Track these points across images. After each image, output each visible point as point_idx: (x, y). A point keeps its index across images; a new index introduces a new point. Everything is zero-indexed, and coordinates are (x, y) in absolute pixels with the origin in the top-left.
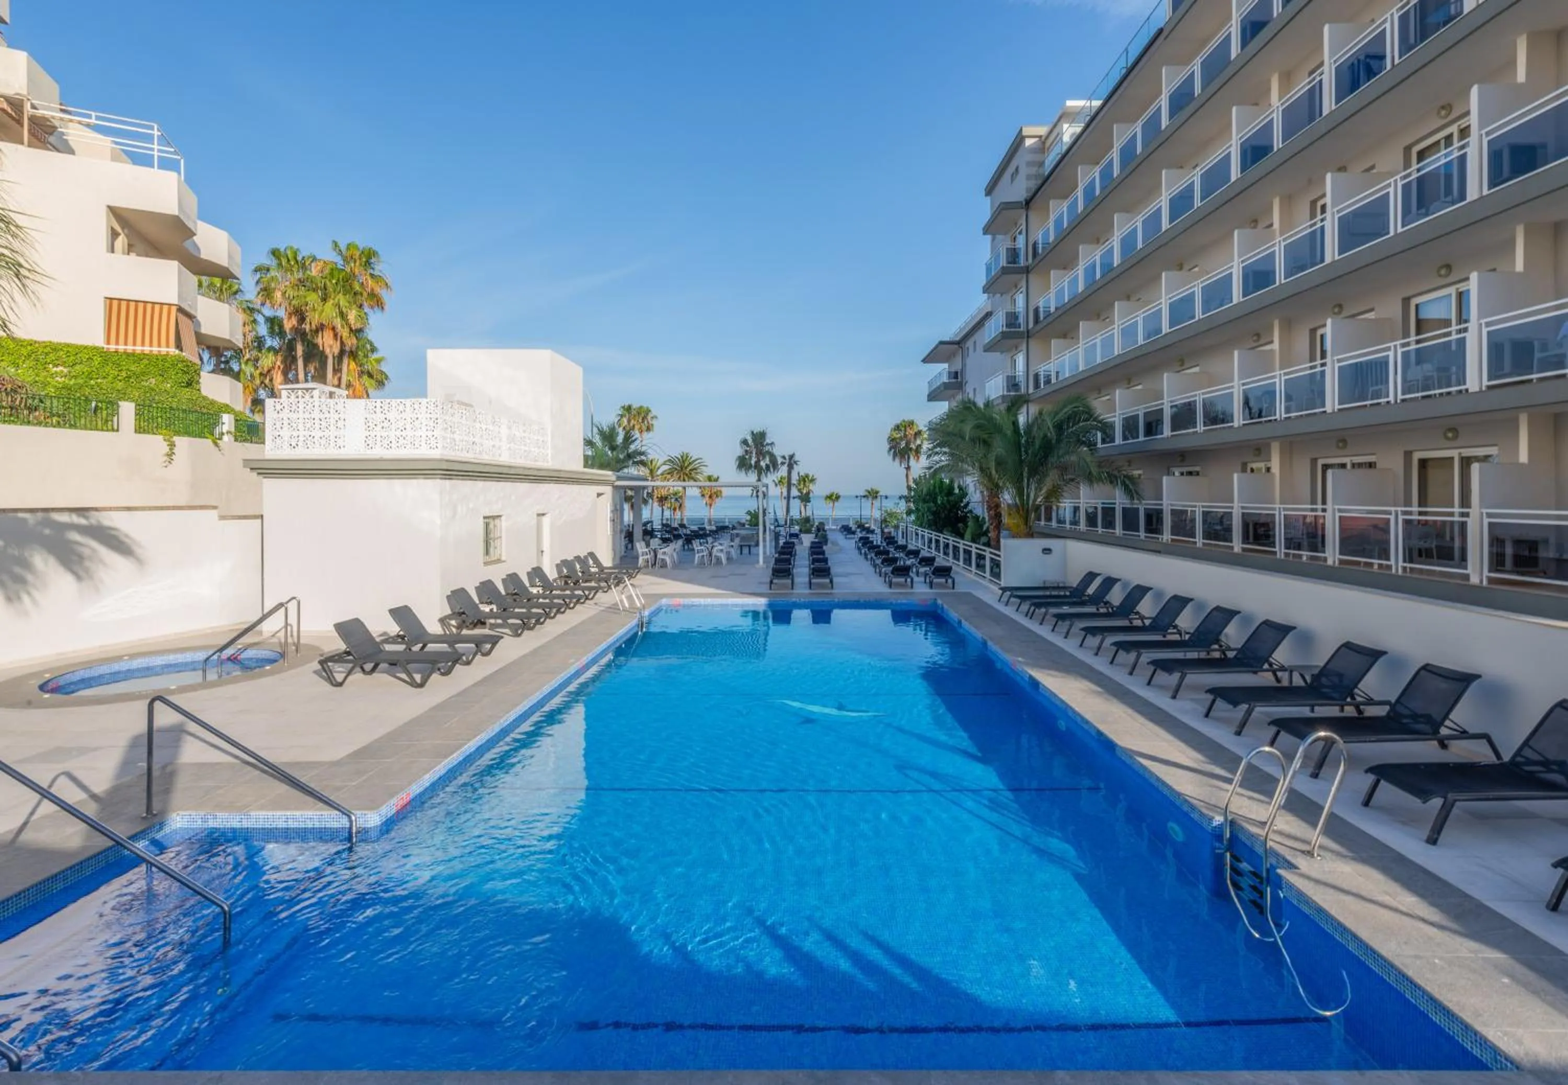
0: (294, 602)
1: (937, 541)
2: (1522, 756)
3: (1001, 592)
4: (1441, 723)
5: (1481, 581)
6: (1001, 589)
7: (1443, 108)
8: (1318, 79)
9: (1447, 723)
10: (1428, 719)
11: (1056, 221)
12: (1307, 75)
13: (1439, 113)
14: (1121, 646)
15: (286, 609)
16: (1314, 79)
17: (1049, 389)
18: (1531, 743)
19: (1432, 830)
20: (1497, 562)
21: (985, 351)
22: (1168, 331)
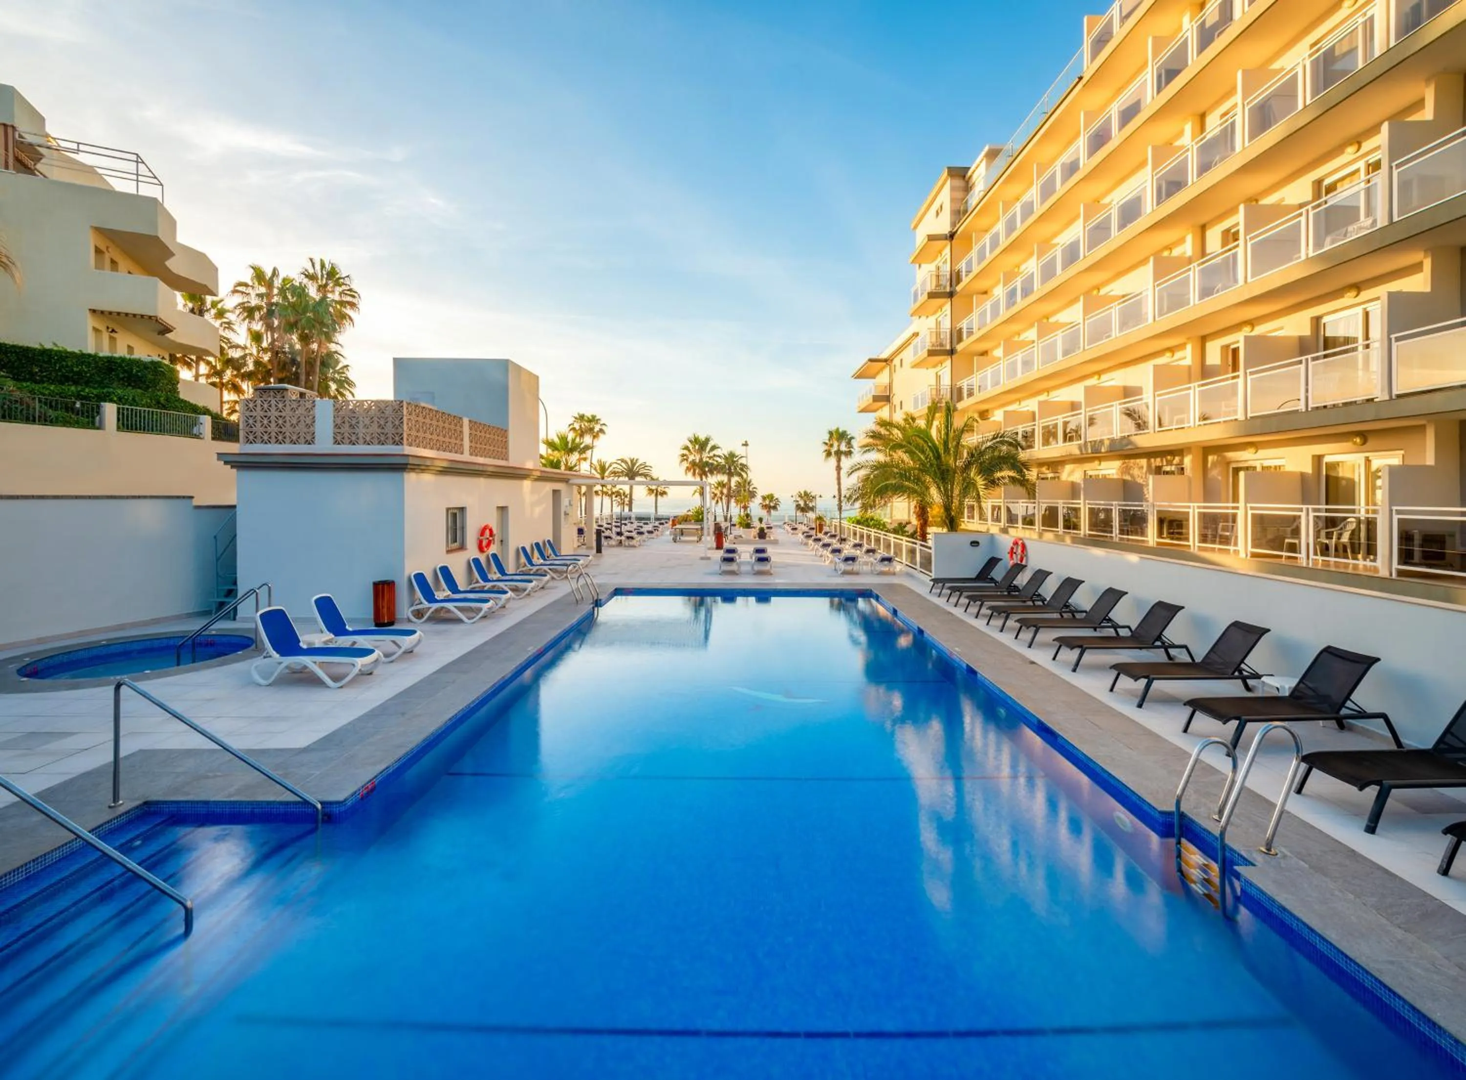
0: (265, 588)
1: (869, 536)
2: (1446, 743)
3: (932, 583)
4: (1343, 705)
5: (1391, 575)
6: (932, 580)
8: (1231, 121)
9: (1349, 704)
10: (1325, 699)
11: (979, 251)
12: (1219, 117)
14: (1064, 642)
15: (257, 594)
16: (1226, 121)
17: (972, 401)
18: (1453, 730)
19: (1370, 820)
20: (1406, 557)
21: (913, 367)
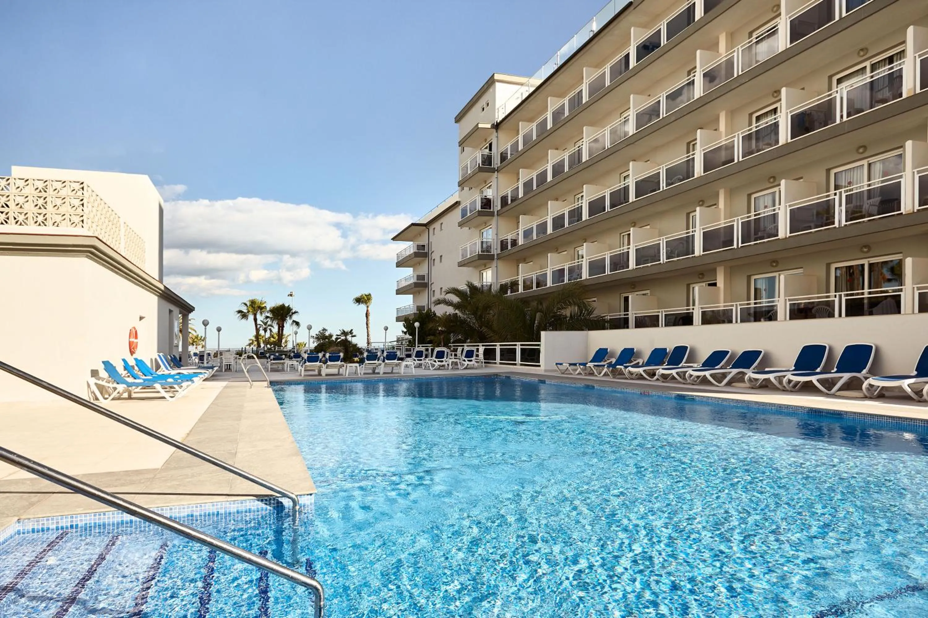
7: (862, 50)
11: (524, 136)
13: (859, 53)
17: (516, 249)
21: (455, 228)
22: (635, 200)
